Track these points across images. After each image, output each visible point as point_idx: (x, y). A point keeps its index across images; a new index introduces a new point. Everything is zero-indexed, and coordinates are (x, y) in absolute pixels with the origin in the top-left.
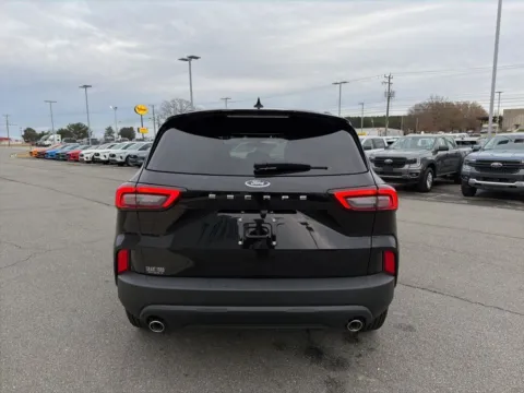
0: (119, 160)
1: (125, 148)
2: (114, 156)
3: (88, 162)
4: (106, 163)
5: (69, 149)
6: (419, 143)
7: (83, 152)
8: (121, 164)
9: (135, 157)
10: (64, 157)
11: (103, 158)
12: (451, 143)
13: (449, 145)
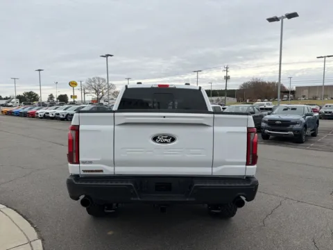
0: (62, 117)
1: (65, 109)
2: (58, 114)
3: (41, 118)
4: (52, 118)
5: (27, 109)
7: (38, 112)
8: (62, 119)
10: (25, 115)
11: (51, 116)
12: (258, 109)
13: (256, 110)
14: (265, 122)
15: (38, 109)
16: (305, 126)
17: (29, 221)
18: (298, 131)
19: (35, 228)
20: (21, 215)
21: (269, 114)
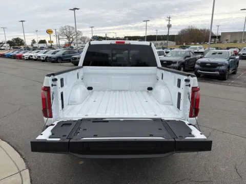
0: (42, 59)
1: (45, 53)
2: (40, 57)
3: (27, 60)
4: (35, 60)
5: (16, 53)
6: (179, 53)
7: (24, 55)
8: (43, 61)
9: (50, 57)
10: (14, 57)
11: (34, 58)
12: (193, 53)
13: (192, 54)
14: (198, 64)
15: (24, 53)
16: (229, 67)
17: (19, 153)
18: (223, 71)
19: (24, 159)
20: (13, 147)
21: (201, 58)
